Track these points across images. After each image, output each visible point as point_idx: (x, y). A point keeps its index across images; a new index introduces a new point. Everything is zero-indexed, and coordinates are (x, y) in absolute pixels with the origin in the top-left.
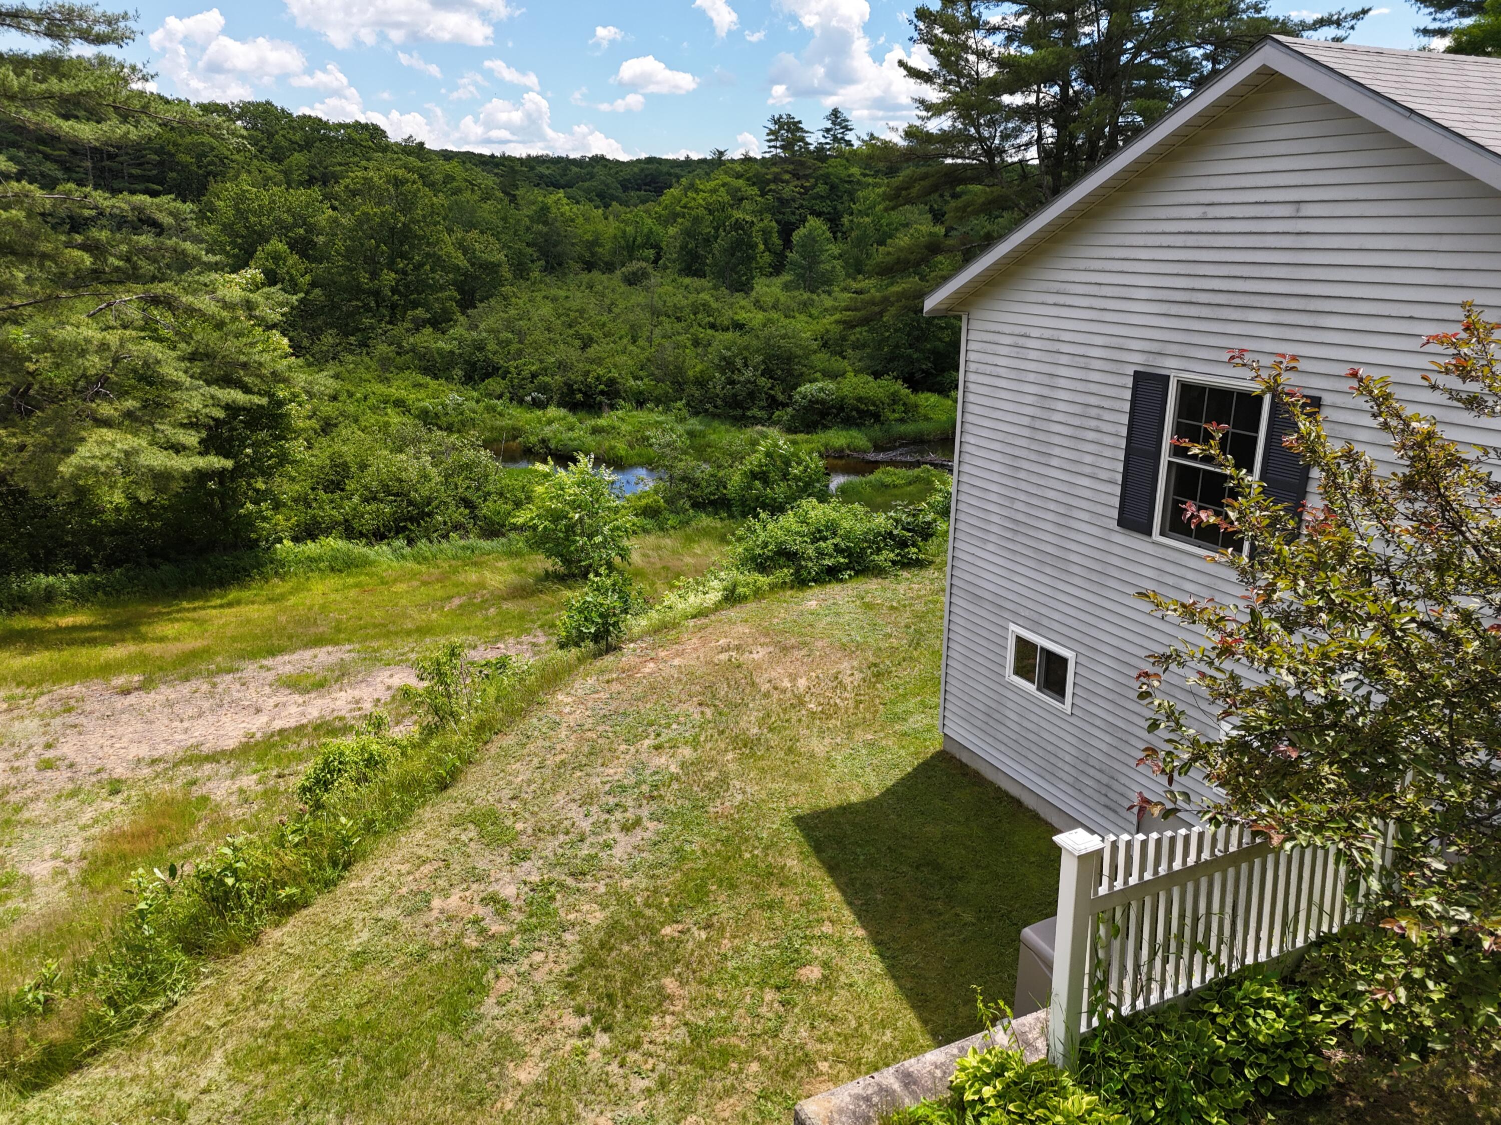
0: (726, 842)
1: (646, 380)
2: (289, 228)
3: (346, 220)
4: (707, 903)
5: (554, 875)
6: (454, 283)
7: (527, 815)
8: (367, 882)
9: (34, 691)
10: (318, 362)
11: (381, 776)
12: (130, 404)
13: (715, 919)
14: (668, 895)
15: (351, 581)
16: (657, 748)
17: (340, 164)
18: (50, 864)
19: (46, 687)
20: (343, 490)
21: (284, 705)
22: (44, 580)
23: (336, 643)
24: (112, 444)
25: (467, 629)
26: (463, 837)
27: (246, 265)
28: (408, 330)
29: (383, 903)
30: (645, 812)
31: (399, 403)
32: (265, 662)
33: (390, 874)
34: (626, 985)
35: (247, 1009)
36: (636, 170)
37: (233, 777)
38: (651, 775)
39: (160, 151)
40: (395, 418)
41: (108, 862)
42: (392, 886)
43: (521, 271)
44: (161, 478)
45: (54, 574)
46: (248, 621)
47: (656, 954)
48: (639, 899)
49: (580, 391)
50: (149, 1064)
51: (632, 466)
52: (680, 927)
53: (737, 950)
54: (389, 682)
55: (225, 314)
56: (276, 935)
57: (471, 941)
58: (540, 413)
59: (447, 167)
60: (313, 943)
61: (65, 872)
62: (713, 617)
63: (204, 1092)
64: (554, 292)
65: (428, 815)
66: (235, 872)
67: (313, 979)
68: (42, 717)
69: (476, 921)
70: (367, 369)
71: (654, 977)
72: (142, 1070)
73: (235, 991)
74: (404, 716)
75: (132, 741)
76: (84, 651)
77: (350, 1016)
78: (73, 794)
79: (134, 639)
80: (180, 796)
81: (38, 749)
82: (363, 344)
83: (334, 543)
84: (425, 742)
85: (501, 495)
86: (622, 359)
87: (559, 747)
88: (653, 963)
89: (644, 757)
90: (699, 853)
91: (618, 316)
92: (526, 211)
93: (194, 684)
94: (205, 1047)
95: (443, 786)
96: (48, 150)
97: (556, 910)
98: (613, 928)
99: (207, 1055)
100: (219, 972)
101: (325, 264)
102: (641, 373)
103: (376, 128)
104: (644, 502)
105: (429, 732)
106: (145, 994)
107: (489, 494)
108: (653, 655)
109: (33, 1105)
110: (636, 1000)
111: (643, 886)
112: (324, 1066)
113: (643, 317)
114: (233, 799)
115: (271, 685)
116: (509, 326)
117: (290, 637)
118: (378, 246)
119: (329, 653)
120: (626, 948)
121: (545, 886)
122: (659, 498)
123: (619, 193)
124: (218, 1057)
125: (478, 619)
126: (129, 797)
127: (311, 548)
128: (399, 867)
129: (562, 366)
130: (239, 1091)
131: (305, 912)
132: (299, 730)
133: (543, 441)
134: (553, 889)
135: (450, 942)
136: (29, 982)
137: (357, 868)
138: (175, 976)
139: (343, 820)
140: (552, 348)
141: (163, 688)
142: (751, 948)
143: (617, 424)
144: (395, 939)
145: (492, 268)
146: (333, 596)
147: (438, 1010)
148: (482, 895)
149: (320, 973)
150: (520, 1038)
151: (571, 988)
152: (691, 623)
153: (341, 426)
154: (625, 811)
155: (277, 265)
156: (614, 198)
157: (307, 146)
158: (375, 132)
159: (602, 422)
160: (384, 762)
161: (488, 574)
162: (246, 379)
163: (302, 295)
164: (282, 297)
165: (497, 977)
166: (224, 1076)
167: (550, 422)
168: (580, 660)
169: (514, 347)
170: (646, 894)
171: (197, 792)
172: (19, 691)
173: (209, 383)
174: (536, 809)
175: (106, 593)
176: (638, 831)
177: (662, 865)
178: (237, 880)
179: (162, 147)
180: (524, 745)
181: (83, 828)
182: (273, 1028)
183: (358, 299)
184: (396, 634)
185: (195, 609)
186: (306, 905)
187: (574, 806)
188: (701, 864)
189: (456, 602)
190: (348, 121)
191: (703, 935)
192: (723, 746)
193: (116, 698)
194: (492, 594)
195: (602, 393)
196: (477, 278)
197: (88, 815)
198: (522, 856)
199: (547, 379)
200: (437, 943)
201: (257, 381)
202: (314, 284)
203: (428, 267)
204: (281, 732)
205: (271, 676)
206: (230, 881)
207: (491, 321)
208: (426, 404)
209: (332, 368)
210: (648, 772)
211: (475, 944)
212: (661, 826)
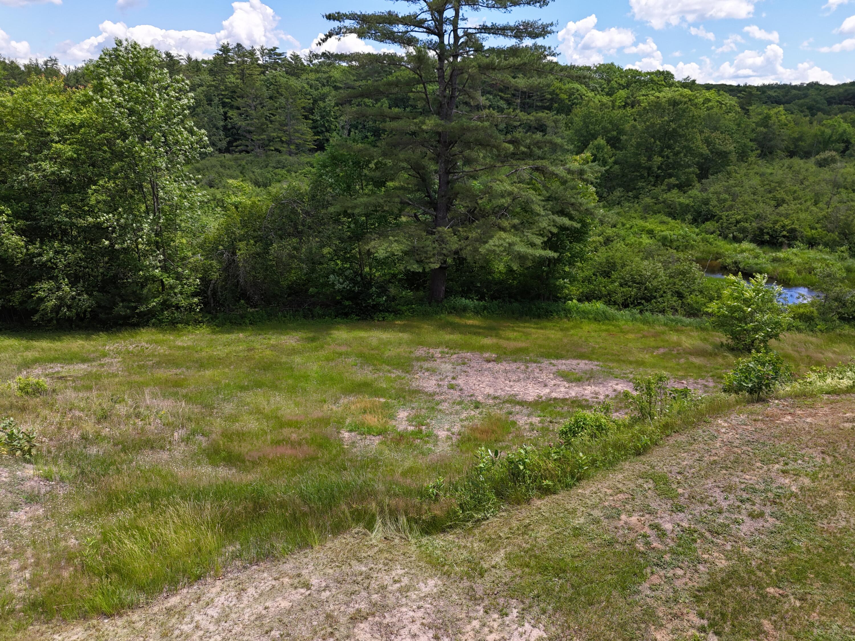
0: (827, 549)
1: (820, 230)
2: (609, 132)
3: (640, 127)
4: (805, 584)
5: (698, 527)
6: (698, 164)
7: (686, 486)
8: (587, 492)
9: (452, 351)
10: (609, 205)
11: (605, 438)
12: (516, 221)
13: (809, 597)
14: (775, 568)
15: (604, 327)
16: (783, 472)
17: (643, 95)
18: (446, 433)
19: (457, 351)
20: (609, 277)
21: (559, 386)
22: (465, 301)
23: (590, 360)
24: (504, 240)
25: (665, 368)
26: (645, 486)
27: (582, 152)
28: (663, 190)
29: (594, 507)
30: (768, 510)
31: (650, 233)
32: (553, 361)
33: (600, 492)
34: (735, 614)
35: (519, 535)
36: (841, 90)
37: (529, 416)
38: (776, 488)
39: (552, 93)
40: (646, 240)
41: (469, 440)
42: (600, 499)
43: (743, 157)
44: (522, 258)
45: (469, 298)
46: (548, 338)
47: (760, 602)
48: (754, 563)
49: (768, 233)
50: (472, 542)
51: (797, 286)
52: (781, 592)
53: (823, 624)
54: (616, 387)
55: (569, 176)
56: (538, 502)
57: (640, 546)
58: (736, 245)
59: (707, 94)
60: (556, 514)
61: (451, 438)
62: (844, 397)
63: (493, 567)
64: (763, 170)
65: (627, 467)
66: (524, 463)
67: (552, 533)
68: (453, 364)
69: (644, 536)
70: (636, 211)
71: (756, 616)
72: (469, 544)
73: (515, 524)
74: (621, 408)
75: (487, 385)
76: (474, 337)
77: (568, 560)
78: (460, 403)
79: (496, 336)
80: (503, 417)
81: (449, 378)
82: (636, 197)
83: (599, 305)
84: (630, 426)
85: (701, 292)
86: (802, 216)
87: (714, 451)
88: (757, 606)
89: (773, 475)
90: (804, 550)
91: (807, 187)
92: (754, 120)
93: (518, 364)
94: (497, 545)
95: (638, 453)
96: (503, 95)
97: (696, 548)
98: (732, 573)
99: (497, 550)
100: (509, 511)
101: (624, 151)
102: (817, 225)
103: (668, 73)
104: (801, 310)
105: (635, 421)
106: (476, 509)
107: (694, 290)
108: (792, 411)
109: (424, 540)
110: (741, 624)
111: (758, 555)
112: (551, 580)
113: (826, 188)
114: (527, 427)
115: (554, 374)
116: (727, 190)
117: (568, 351)
118: (655, 142)
119: (586, 364)
120: (739, 590)
121: (692, 532)
122: (814, 309)
123: (825, 107)
124: (502, 553)
125: (672, 363)
126: (482, 412)
127: (586, 306)
128: (606, 490)
129: (758, 217)
130: (509, 574)
131: (554, 496)
132: (564, 400)
133: (735, 263)
134: (696, 535)
135: (628, 542)
136: (431, 484)
137: (583, 483)
138: (490, 505)
139: (581, 454)
140: (754, 205)
141: (504, 363)
142: (834, 627)
143: (791, 257)
144: (597, 528)
145: (724, 155)
146: (593, 334)
147: (615, 577)
148: (651, 522)
149: (556, 531)
150: (661, 615)
151: (698, 599)
152: (826, 397)
153: (615, 242)
154: (754, 504)
155: (598, 152)
156: (819, 110)
157: (627, 86)
158: (667, 76)
159: (781, 255)
160: (607, 431)
161: (684, 338)
162: (572, 212)
163: (608, 167)
164: (597, 168)
165: (652, 573)
166: (502, 564)
167: (742, 251)
168: (737, 402)
169: (729, 203)
170: (759, 562)
171: (512, 418)
172: (446, 350)
173: (553, 214)
174: (692, 484)
175: (488, 312)
176: (761, 520)
177: (775, 548)
178: (525, 468)
179: (554, 91)
180: (691, 444)
181: (461, 420)
182: (529, 549)
183: (638, 171)
184: (624, 361)
185: (525, 327)
186: (555, 493)
187: (718, 490)
188: (805, 557)
189: (662, 351)
190: (652, 70)
191: (798, 604)
192: (836, 485)
193: (484, 363)
194: (684, 350)
195: (784, 236)
196: (713, 160)
197: (464, 415)
198: (680, 509)
199: (746, 225)
200: (620, 540)
201: (578, 214)
202: (615, 163)
203: (682, 155)
204: (555, 399)
205: (554, 369)
206: (521, 467)
207: (717, 187)
208: (667, 233)
209: (617, 209)
210: (774, 485)
211: (642, 549)
212: (778, 523)
